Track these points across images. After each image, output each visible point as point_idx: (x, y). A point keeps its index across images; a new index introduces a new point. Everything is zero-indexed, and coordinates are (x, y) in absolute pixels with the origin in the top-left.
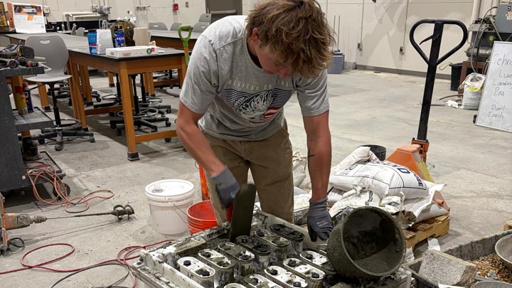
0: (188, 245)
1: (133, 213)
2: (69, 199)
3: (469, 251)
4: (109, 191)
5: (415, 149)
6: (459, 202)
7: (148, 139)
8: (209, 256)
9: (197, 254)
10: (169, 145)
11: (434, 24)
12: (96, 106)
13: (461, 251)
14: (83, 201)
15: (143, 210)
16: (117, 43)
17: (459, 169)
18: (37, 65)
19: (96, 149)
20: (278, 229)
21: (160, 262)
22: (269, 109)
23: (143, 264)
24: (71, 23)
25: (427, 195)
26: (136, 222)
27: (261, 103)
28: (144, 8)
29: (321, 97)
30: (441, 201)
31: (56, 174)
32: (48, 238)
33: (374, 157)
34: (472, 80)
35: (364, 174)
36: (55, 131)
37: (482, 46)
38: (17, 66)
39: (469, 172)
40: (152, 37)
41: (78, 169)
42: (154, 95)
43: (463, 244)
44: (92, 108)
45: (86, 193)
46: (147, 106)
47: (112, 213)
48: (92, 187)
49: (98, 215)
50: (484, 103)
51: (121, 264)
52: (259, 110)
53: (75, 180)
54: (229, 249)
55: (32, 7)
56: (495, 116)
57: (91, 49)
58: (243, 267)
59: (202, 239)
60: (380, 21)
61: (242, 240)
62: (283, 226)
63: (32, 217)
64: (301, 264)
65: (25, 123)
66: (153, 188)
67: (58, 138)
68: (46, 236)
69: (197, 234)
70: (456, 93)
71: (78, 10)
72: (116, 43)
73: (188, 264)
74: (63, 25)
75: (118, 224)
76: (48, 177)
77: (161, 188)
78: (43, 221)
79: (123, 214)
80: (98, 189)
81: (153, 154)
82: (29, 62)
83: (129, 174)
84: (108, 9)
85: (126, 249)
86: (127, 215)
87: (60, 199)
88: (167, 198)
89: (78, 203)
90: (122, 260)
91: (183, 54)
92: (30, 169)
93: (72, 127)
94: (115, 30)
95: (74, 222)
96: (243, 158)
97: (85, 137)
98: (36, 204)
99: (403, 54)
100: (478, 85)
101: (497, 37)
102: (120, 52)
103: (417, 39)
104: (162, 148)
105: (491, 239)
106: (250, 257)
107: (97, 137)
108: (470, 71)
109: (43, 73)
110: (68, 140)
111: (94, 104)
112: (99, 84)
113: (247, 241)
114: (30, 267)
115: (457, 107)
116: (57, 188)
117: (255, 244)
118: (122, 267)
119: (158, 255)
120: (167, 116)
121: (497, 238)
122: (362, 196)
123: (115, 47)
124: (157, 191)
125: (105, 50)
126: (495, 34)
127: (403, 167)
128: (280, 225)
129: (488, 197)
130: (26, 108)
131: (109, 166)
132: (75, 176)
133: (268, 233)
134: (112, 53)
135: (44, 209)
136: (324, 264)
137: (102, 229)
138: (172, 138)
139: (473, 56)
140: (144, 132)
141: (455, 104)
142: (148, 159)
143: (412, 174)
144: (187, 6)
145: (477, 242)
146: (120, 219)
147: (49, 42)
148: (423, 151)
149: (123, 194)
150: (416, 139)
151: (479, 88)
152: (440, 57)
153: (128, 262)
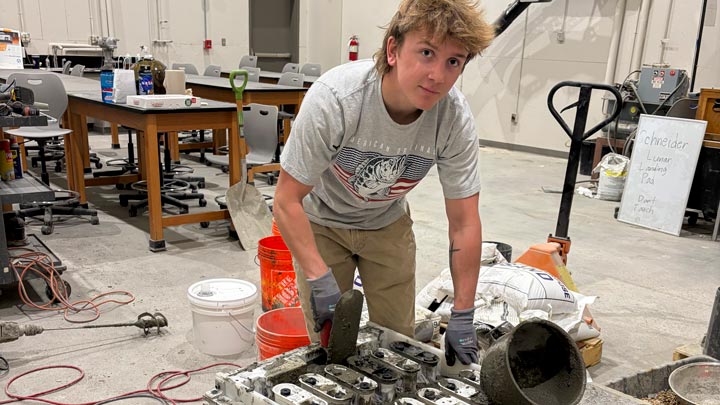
0: (282, 367)
1: (166, 324)
2: (69, 302)
3: (635, 386)
4: (127, 294)
5: (555, 249)
6: (609, 321)
7: (176, 223)
8: (313, 382)
9: (297, 378)
10: (206, 231)
11: (579, 88)
12: (96, 175)
13: (625, 386)
14: (90, 306)
15: (178, 321)
16: (141, 90)
17: (604, 277)
18: (38, 113)
19: (101, 234)
20: (401, 348)
21: (247, 391)
22: (398, 181)
23: (221, 393)
24: (60, 58)
25: (575, 310)
26: (170, 338)
27: (390, 171)
28: (165, 43)
29: (471, 173)
30: (589, 320)
31: (53, 267)
32: (43, 358)
33: (501, 257)
34: (609, 163)
35: (492, 279)
36: (41, 206)
37: (622, 119)
38: (9, 113)
39: (617, 282)
40: (187, 84)
41: (78, 261)
42: (179, 163)
43: (628, 376)
44: (90, 176)
45: (93, 295)
46: (171, 177)
47: (136, 325)
48: (102, 287)
49: (116, 326)
50: (629, 192)
51: (155, 397)
52: (386, 181)
53: (76, 276)
54: (340, 374)
55: (6, 33)
56: (643, 210)
57: (104, 95)
58: (361, 399)
59: (299, 360)
60: (486, 79)
61: (356, 362)
62: (407, 345)
63: (22, 327)
64: (443, 395)
65: (13, 192)
66: (199, 289)
67: (47, 217)
68: (41, 355)
69: (291, 352)
70: (588, 178)
71: (69, 41)
73: (286, 393)
74: (47, 60)
75: (144, 340)
76: (42, 271)
77: (211, 290)
78: (38, 333)
79: (151, 325)
80: (110, 290)
81: (185, 243)
82: (27, 109)
83: (153, 270)
84: (115, 42)
85: (159, 376)
86: (156, 328)
87: (56, 302)
88: (221, 305)
89: (83, 309)
90: (156, 391)
91: (234, 109)
92: (16, 258)
93: (66, 202)
94: (140, 71)
95: (79, 336)
96: (349, 252)
97: (83, 216)
98: (20, 308)
99: (515, 123)
100: (618, 169)
101: (641, 108)
102: (147, 101)
103: (558, 106)
104: (197, 235)
105: (662, 370)
106: (371, 385)
107: (103, 217)
108: (606, 150)
109: (46, 124)
110: (59, 221)
111: (93, 171)
112: (98, 143)
113: (362, 364)
114: (20, 399)
115: (591, 196)
116: (55, 287)
117: (375, 367)
118: (156, 401)
119: (242, 380)
120: (200, 191)
121: (669, 369)
122: (494, 308)
123: (138, 94)
124: (205, 294)
125: (125, 97)
126: (638, 105)
127: (543, 272)
128: (403, 343)
129: (646, 315)
130: (13, 173)
131: (123, 259)
132: (76, 271)
133: (389, 355)
134: (136, 103)
135: (33, 316)
136: (472, 396)
137: (121, 346)
138: (211, 222)
139: (611, 131)
140: (169, 213)
141: (589, 192)
142: (178, 250)
143: (555, 281)
144: (224, 45)
145: (645, 374)
146: (147, 333)
147: (40, 82)
148: (563, 251)
149: (147, 298)
150: (554, 236)
151: (620, 173)
152: (586, 131)
153: (164, 393)
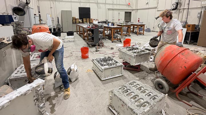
2: (104, 46)
15: (115, 48)
19: (106, 41)
24: (102, 22)
28: (114, 20)
31: (103, 43)
36: (100, 38)
40: (117, 25)
48: (107, 45)
55: (96, 19)
57: (108, 26)
72: (112, 25)
77: (118, 45)
78: (102, 48)
79: (112, 49)
83: (112, 44)
84: (107, 20)
85: (113, 52)
91: (122, 27)
97: (104, 39)
102: (113, 27)
104: (117, 41)
107: (106, 39)
111: (105, 35)
112: (106, 32)
114: (101, 53)
120: (117, 37)
131: (109, 43)
137: (109, 50)
140: (114, 39)
142: (115, 43)
144: (121, 20)
